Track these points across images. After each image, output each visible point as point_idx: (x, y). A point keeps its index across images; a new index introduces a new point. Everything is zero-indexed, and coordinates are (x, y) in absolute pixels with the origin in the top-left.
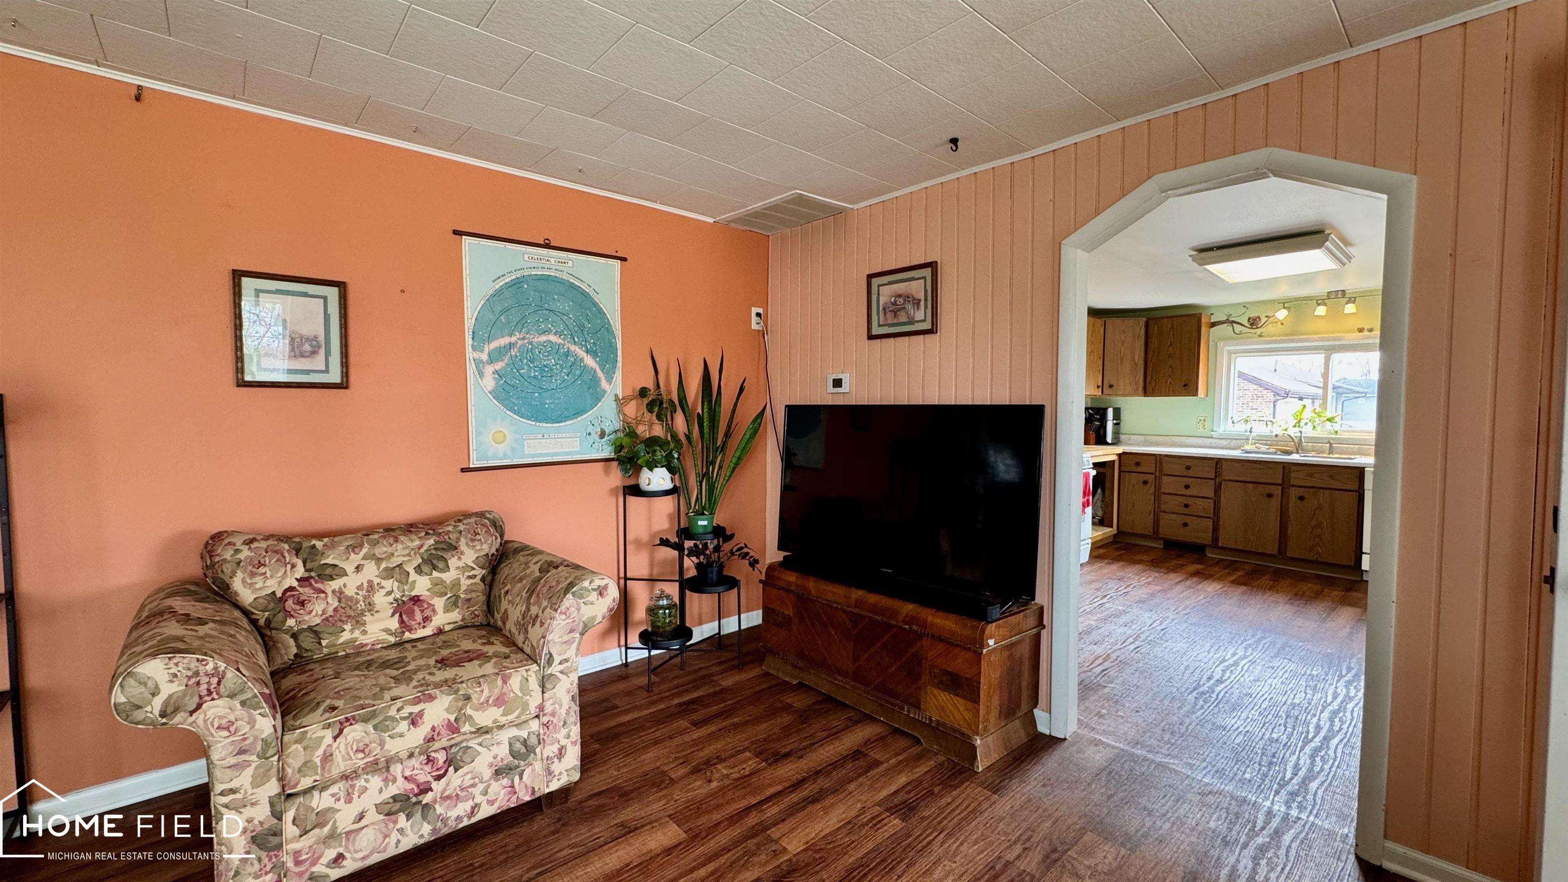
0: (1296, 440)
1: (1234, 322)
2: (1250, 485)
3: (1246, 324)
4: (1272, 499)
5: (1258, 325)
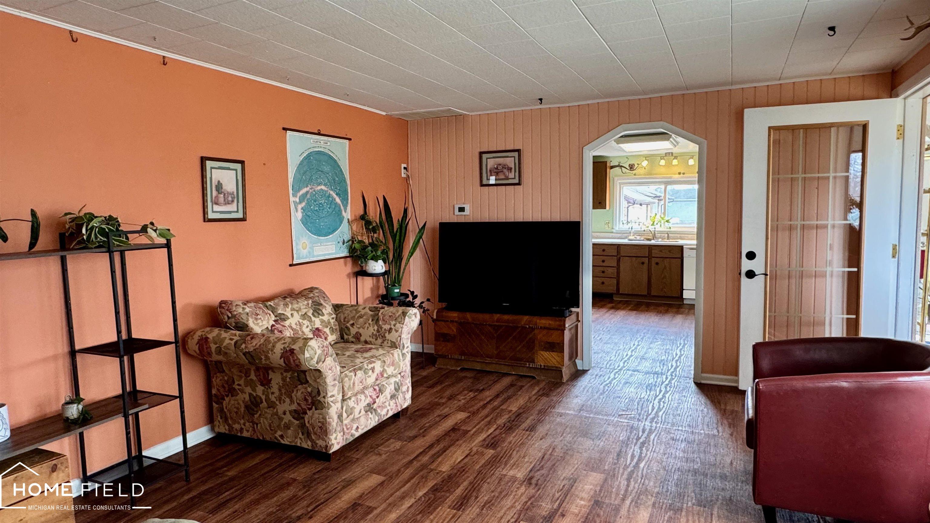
0: (653, 233)
1: (622, 166)
2: (634, 258)
3: (628, 168)
4: (644, 265)
5: (634, 169)
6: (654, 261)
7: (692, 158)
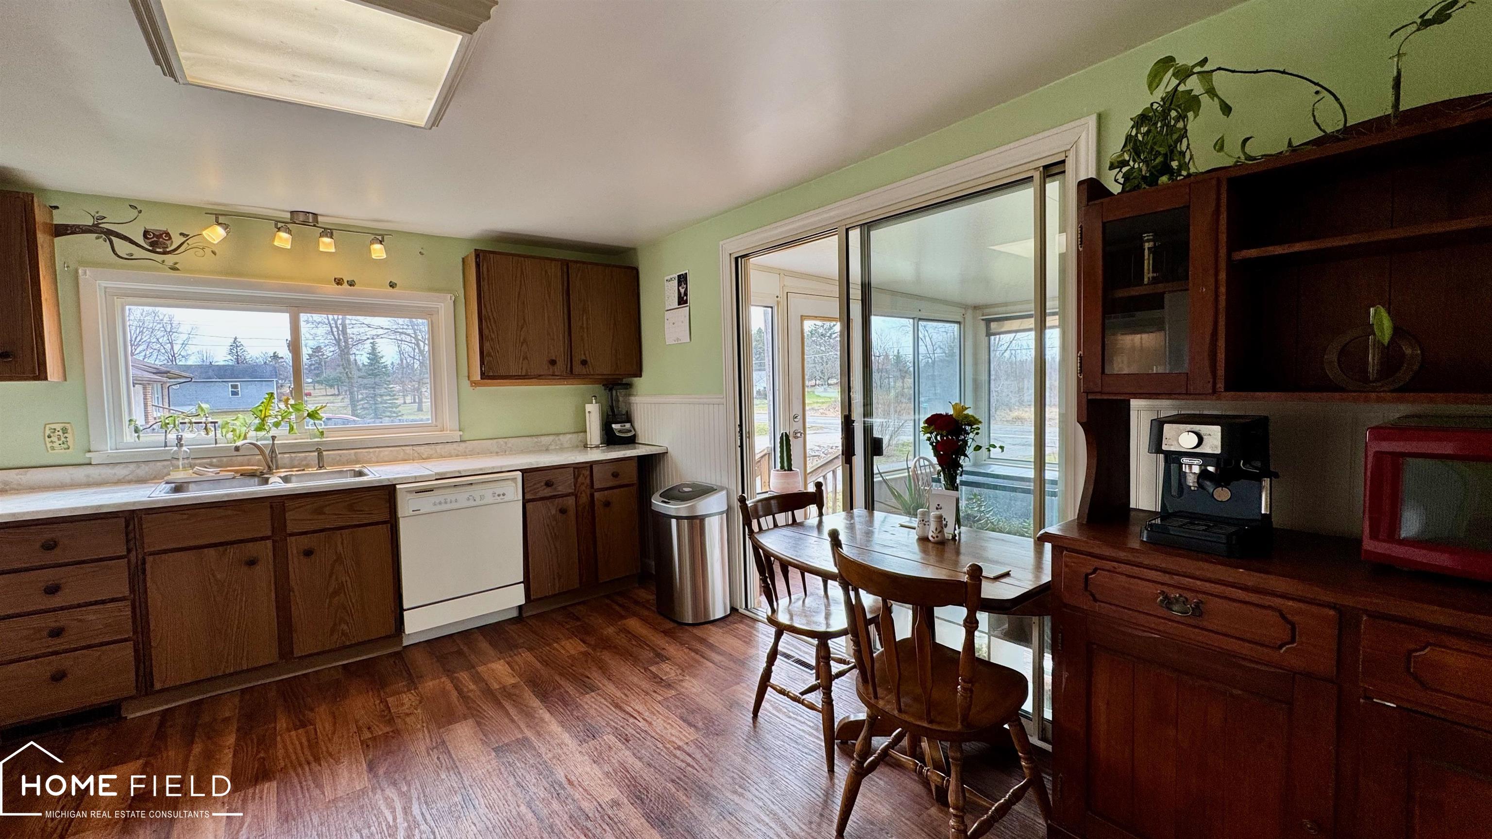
0: (267, 452)
1: (109, 233)
2: (212, 551)
4: (258, 568)
5: (167, 248)
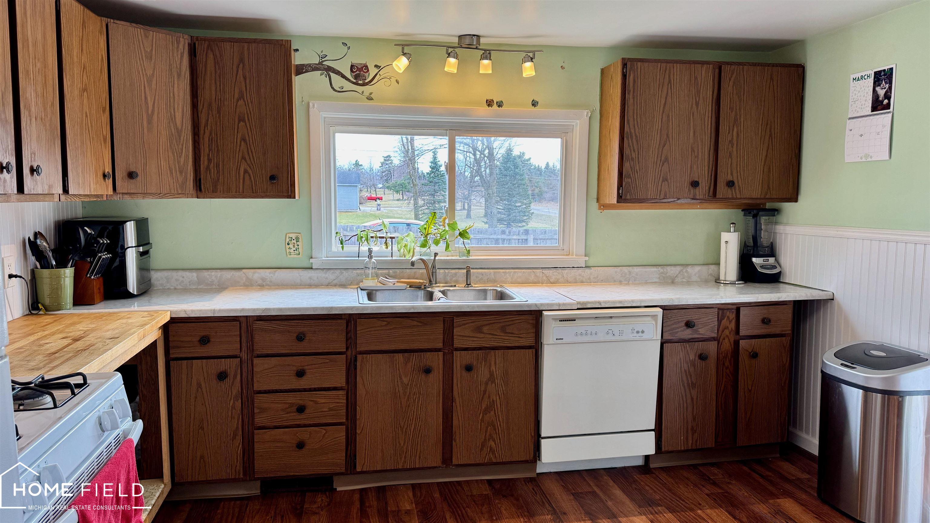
3: (348, 74)
4: (431, 375)
5: (366, 80)
6: (460, 359)
7: (532, 59)
